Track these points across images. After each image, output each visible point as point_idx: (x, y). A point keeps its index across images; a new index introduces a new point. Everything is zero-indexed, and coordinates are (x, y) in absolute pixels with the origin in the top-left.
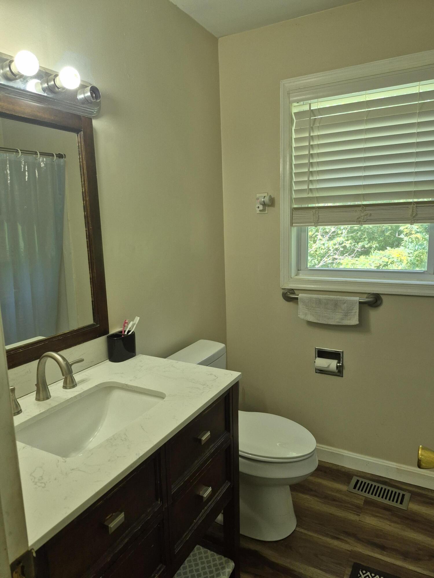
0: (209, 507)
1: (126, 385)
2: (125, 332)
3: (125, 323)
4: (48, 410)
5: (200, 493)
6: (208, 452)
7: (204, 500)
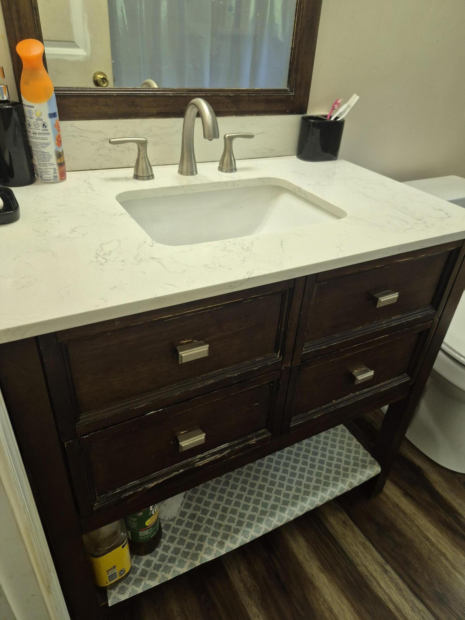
0: (362, 394)
1: (299, 188)
2: (331, 117)
3: (336, 103)
4: (183, 187)
5: (353, 371)
6: (385, 323)
7: (357, 383)
